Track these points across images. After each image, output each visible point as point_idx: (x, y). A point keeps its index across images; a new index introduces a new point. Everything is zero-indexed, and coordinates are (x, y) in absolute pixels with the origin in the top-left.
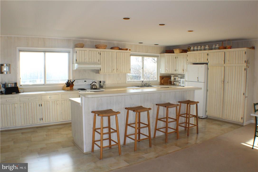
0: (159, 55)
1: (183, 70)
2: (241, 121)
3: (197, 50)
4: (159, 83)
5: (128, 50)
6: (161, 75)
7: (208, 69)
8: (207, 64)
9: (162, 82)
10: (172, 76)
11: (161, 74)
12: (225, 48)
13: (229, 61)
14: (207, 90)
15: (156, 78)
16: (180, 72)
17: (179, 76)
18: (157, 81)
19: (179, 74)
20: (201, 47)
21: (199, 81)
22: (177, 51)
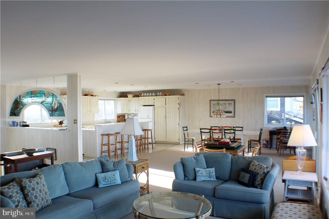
0: (116, 98)
1: (136, 110)
2: (178, 141)
3: (146, 96)
4: (116, 121)
5: (97, 96)
6: (118, 115)
7: (155, 109)
8: (154, 105)
9: (119, 120)
10: (126, 115)
11: (117, 113)
12: (166, 95)
13: (168, 103)
14: (155, 124)
15: (114, 117)
16: (133, 111)
17: (132, 115)
18: (115, 119)
19: (132, 114)
20: (149, 94)
21: (149, 118)
22: (130, 96)
